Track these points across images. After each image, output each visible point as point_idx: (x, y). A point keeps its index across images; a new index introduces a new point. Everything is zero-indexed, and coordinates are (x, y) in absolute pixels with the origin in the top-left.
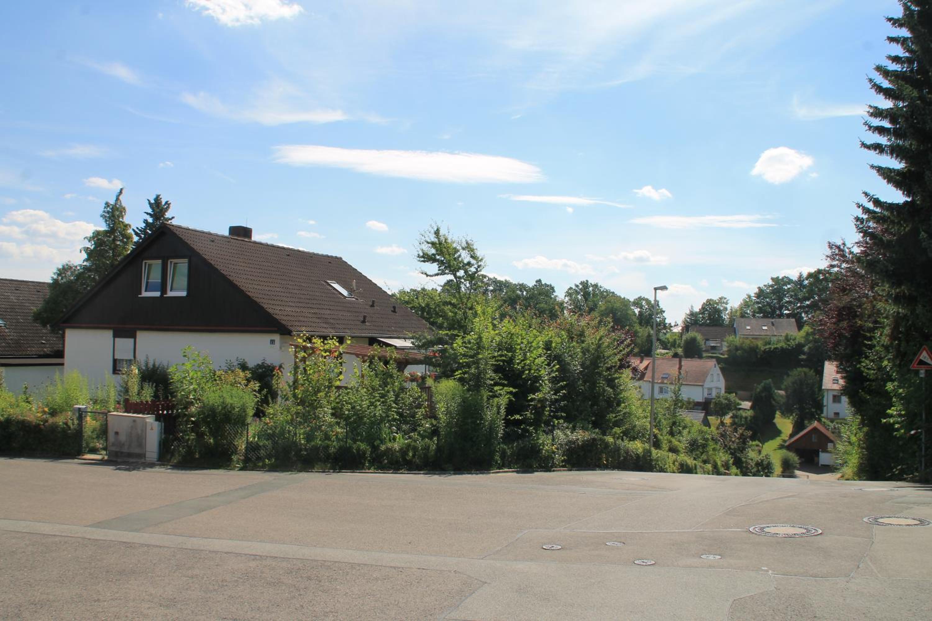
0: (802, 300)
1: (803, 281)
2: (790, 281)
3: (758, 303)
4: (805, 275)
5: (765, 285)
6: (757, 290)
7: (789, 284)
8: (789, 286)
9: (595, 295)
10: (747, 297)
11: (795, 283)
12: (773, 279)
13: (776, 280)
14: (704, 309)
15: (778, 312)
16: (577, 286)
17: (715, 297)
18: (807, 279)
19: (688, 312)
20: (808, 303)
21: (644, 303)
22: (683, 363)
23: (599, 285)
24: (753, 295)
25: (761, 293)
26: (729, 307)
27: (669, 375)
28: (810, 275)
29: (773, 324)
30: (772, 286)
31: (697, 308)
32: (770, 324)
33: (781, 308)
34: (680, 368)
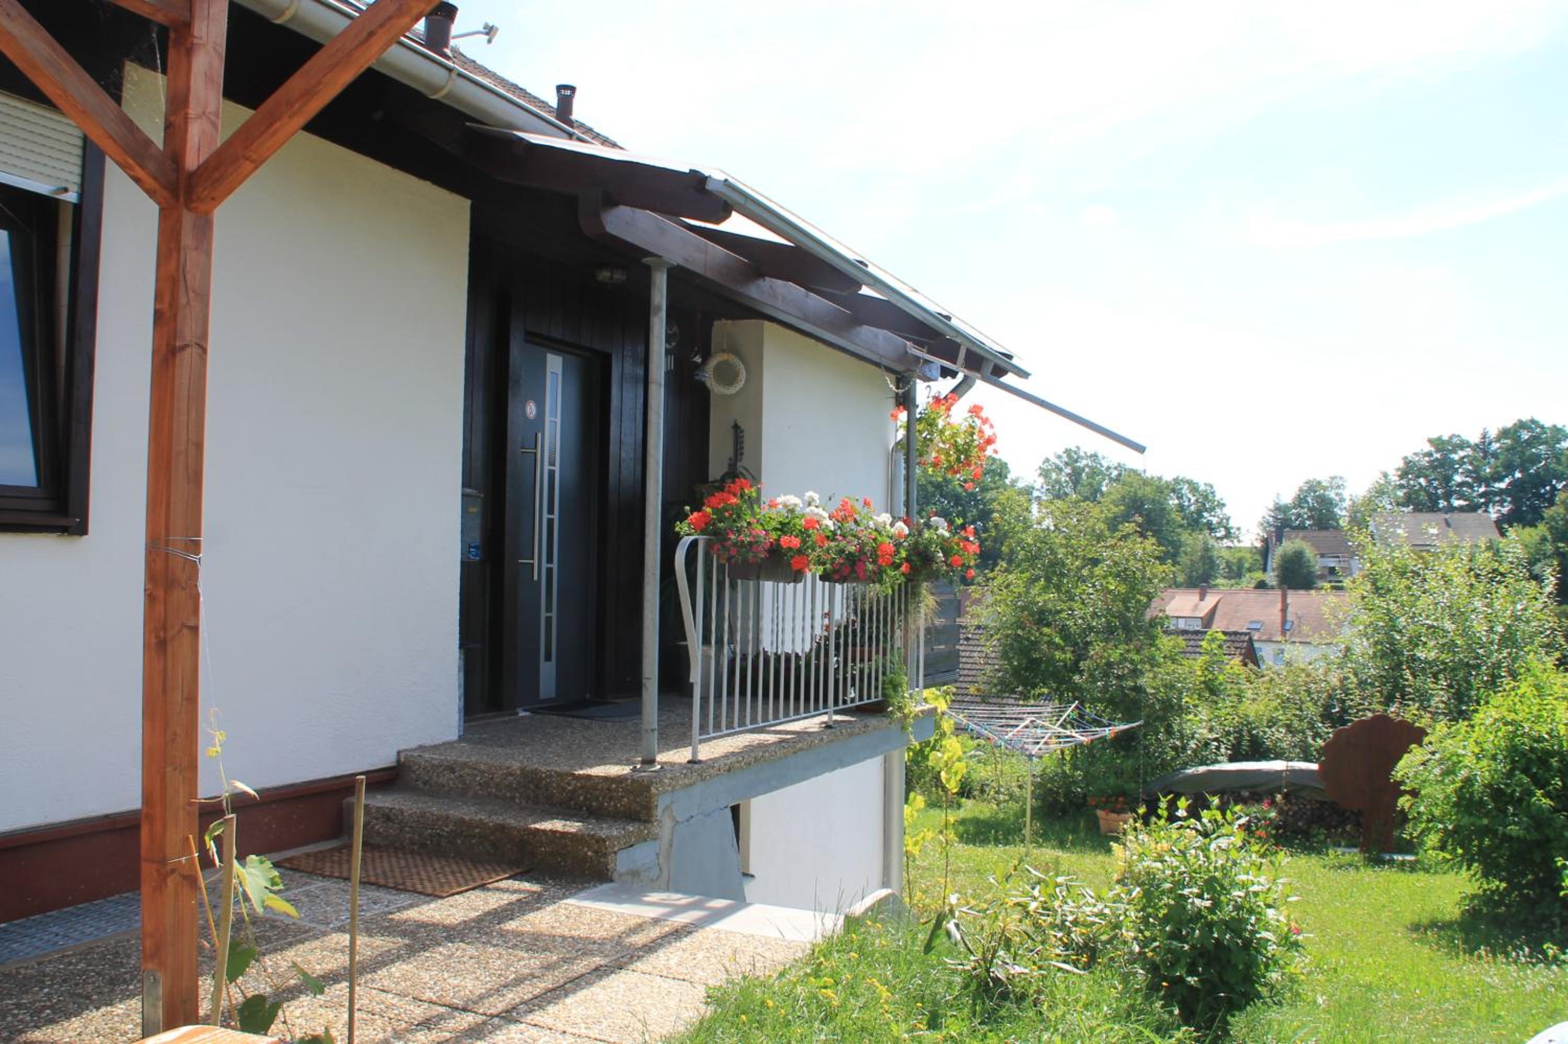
0: (1488, 481)
1: (1490, 443)
2: (1463, 445)
3: (1401, 486)
4: (1493, 434)
5: (1416, 454)
6: (1401, 464)
7: (1462, 449)
8: (1462, 453)
9: (1094, 472)
10: (1381, 476)
11: (1475, 447)
12: (1430, 441)
13: (1438, 444)
14: (1300, 501)
15: (1442, 503)
16: (1059, 457)
17: (1323, 477)
18: (1498, 440)
19: (1271, 506)
20: (1502, 485)
21: (1185, 490)
22: (1289, 601)
23: (1100, 455)
24: (1394, 472)
25: (1409, 469)
26: (1346, 494)
27: (1263, 624)
28: (1504, 433)
29: (1448, 524)
30: (1429, 454)
31: (1287, 498)
32: (1443, 524)
33: (1448, 496)
34: (1284, 610)
